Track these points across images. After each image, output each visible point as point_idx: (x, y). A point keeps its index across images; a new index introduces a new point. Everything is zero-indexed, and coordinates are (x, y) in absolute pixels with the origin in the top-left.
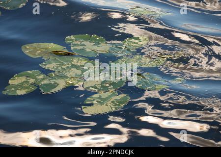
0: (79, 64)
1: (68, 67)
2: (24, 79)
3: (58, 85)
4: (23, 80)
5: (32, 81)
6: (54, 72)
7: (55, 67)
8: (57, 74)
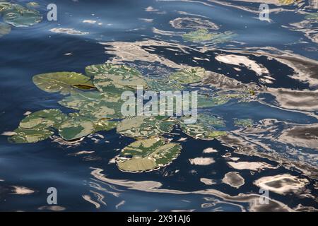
0: (110, 101)
1: (95, 105)
2: (39, 121)
3: (83, 128)
4: (38, 123)
5: (50, 123)
6: (78, 111)
7: (80, 106)
8: (83, 114)
